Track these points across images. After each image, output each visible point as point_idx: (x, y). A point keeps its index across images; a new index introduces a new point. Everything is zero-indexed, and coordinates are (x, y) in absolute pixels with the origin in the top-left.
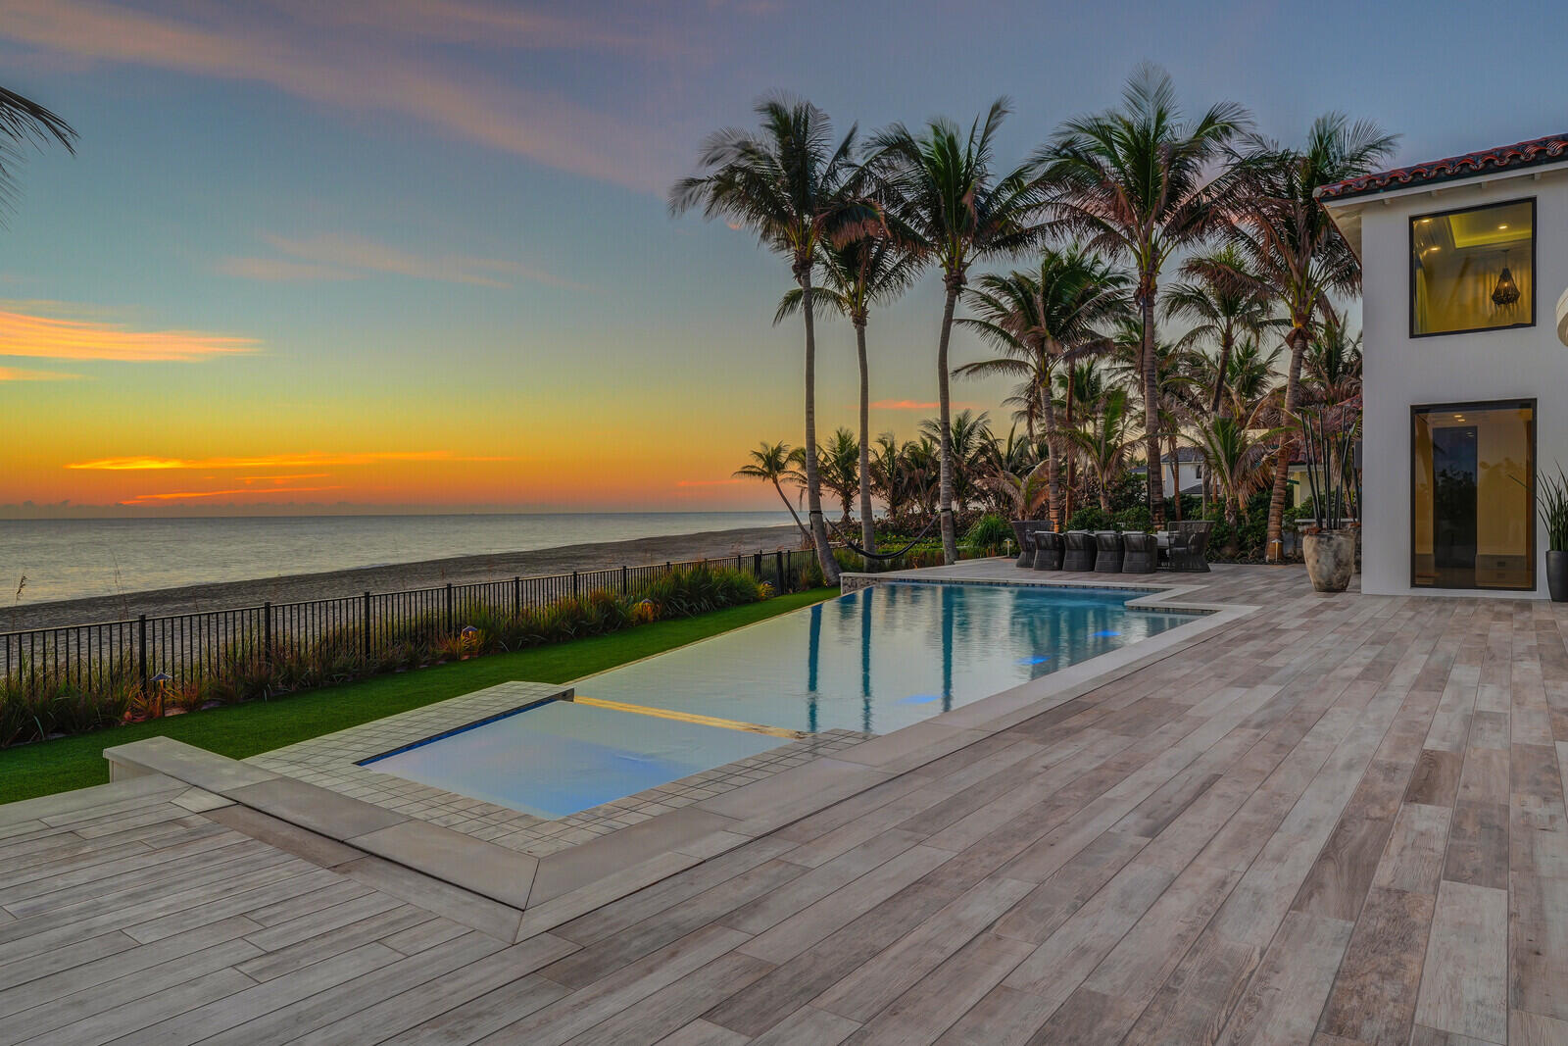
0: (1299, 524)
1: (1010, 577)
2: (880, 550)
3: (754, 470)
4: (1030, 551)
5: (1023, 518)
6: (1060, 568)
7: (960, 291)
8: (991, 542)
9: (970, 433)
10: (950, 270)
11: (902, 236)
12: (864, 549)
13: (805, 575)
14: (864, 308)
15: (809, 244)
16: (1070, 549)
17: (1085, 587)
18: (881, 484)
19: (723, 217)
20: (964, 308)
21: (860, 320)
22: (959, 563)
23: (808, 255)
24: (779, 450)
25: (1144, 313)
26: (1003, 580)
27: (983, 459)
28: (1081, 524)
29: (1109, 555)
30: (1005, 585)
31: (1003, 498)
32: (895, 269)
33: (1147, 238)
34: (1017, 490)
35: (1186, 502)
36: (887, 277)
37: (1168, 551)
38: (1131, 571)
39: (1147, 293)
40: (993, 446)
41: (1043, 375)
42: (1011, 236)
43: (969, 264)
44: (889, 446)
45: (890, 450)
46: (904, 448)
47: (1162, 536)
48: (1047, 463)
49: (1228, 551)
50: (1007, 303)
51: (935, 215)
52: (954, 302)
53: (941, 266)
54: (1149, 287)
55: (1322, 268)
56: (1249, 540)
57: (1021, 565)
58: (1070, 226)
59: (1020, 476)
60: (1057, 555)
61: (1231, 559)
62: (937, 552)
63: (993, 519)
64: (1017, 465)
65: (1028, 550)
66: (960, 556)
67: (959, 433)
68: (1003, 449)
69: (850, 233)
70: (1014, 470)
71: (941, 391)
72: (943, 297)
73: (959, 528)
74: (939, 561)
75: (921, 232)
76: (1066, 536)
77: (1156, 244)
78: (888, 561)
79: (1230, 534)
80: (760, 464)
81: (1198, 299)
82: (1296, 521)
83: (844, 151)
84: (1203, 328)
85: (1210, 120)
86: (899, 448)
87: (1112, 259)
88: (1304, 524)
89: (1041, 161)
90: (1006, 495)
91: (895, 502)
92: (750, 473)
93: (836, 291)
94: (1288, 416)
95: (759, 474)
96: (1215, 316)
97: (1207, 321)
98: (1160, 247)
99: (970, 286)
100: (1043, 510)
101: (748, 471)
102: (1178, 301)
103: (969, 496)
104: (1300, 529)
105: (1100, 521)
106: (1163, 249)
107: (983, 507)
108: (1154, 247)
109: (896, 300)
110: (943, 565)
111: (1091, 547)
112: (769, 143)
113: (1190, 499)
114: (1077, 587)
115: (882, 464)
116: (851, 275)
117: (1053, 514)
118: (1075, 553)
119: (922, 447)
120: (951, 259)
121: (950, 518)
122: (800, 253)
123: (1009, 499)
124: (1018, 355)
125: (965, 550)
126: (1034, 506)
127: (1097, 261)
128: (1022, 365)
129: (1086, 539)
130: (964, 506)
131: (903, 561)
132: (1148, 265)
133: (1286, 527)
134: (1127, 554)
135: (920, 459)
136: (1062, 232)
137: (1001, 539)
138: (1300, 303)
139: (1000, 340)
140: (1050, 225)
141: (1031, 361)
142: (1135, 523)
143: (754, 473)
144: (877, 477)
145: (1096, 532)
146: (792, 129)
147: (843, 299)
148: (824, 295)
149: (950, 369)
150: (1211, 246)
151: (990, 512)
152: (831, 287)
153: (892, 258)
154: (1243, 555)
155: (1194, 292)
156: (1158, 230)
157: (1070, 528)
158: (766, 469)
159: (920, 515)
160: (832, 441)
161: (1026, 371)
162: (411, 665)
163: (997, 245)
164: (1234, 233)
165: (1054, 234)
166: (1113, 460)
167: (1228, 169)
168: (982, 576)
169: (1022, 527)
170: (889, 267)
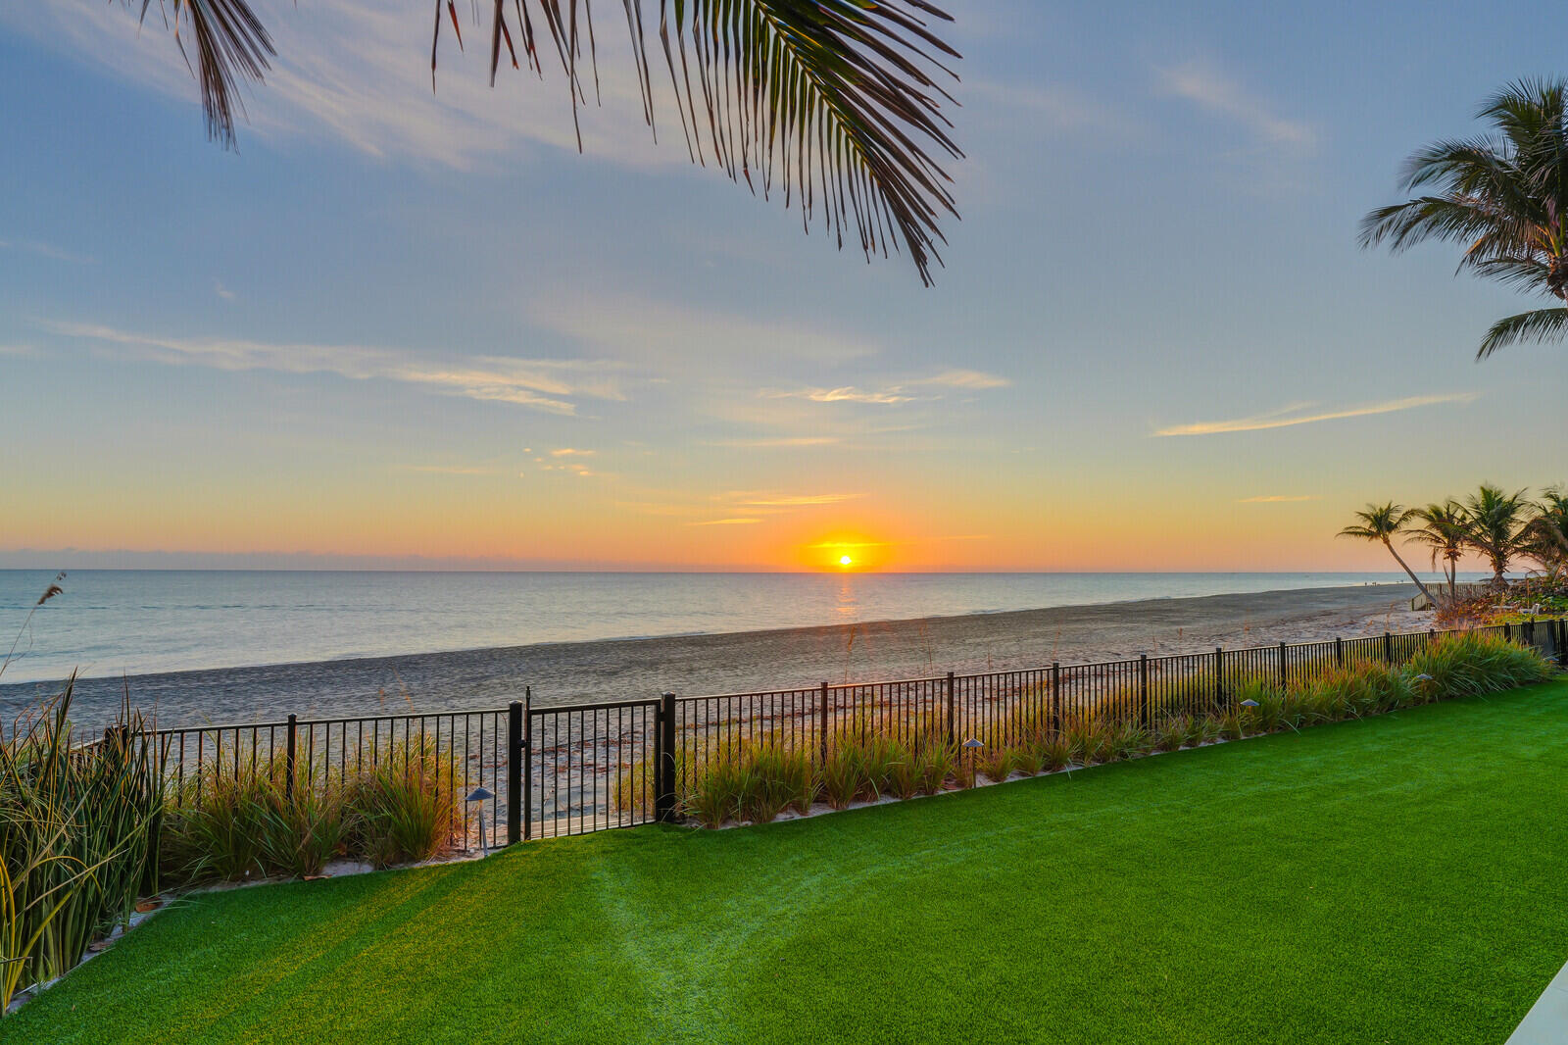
3: (1358, 530)
24: (1389, 510)
80: (1367, 525)
92: (1356, 533)
95: (1366, 534)
101: (1353, 532)
143: (1360, 534)
158: (1374, 530)
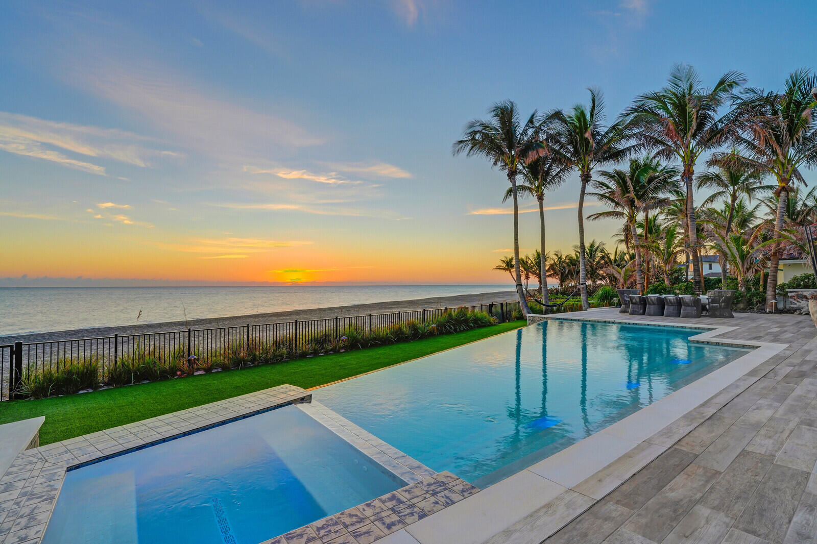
0: (788, 292)
1: (616, 318)
2: (550, 303)
3: (501, 267)
4: (627, 305)
5: (623, 288)
6: (644, 313)
7: (588, 181)
8: (606, 300)
9: (596, 250)
10: (583, 172)
11: (559, 159)
12: (544, 303)
13: (514, 314)
14: (542, 192)
15: (515, 163)
16: (650, 304)
17: (659, 326)
18: (555, 273)
19: (475, 156)
20: (590, 188)
21: (541, 198)
22: (590, 310)
23: (514, 169)
25: (687, 185)
26: (612, 320)
27: (603, 262)
28: (655, 291)
29: (672, 308)
30: (613, 323)
31: (613, 279)
32: (557, 175)
33: (687, 147)
34: (620, 274)
35: (707, 281)
36: (553, 177)
37: (707, 306)
38: (686, 316)
39: (688, 175)
40: (607, 255)
41: (632, 218)
42: (614, 153)
43: (592, 168)
44: (559, 256)
45: (560, 259)
46: (566, 257)
47: (704, 298)
48: (635, 261)
49: (741, 306)
50: (612, 184)
51: (575, 147)
52: (585, 186)
53: (578, 170)
54: (689, 171)
55: (797, 153)
56: (755, 300)
57: (622, 312)
58: (644, 146)
59: (621, 268)
60: (642, 306)
61: (743, 310)
62: (579, 304)
63: (608, 288)
64: (619, 263)
65: (626, 304)
66: (590, 306)
67: (591, 251)
68: (612, 257)
69: (532, 156)
70: (618, 266)
71: (580, 228)
72: (580, 184)
73: (590, 293)
74: (580, 309)
75: (569, 155)
76: (647, 298)
77: (693, 149)
78: (555, 308)
79: (742, 297)
80: (504, 265)
81: (717, 178)
82: (787, 290)
83: (531, 121)
84: (719, 193)
85: (722, 82)
86: (564, 257)
87: (667, 161)
88: (791, 292)
89: (627, 115)
90: (614, 277)
91: (562, 281)
92: (499, 269)
93: (529, 186)
94: (779, 233)
95: (503, 269)
96: (726, 186)
97: (721, 189)
98: (694, 151)
99: (594, 178)
100: (633, 284)
101: (499, 268)
102: (706, 179)
103: (596, 278)
104: (790, 294)
105: (665, 289)
106: (696, 152)
107: (603, 283)
108: (692, 151)
109: (557, 189)
110: (582, 310)
111: (662, 304)
112: (495, 122)
113: (709, 279)
114: (655, 325)
115: (556, 265)
116: (536, 178)
117: (639, 286)
118: (652, 306)
119: (575, 257)
120: (583, 167)
121: (585, 288)
122: (511, 168)
123: (616, 279)
124: (619, 210)
125: (593, 303)
126: (629, 282)
127: (658, 164)
128: (622, 214)
129: (659, 299)
130: (594, 282)
131: (563, 308)
132: (689, 160)
133: (779, 294)
134: (683, 307)
135: (573, 262)
136: (640, 149)
137: (612, 298)
138: (784, 172)
139: (609, 202)
140: (633, 147)
141: (625, 212)
142: (686, 290)
143: (501, 269)
144: (554, 269)
145: (664, 296)
146: (505, 114)
147: (533, 189)
148: (523, 188)
149: (584, 216)
150: (725, 148)
151: (606, 285)
152: (527, 184)
153: (555, 170)
154: (751, 308)
155: (713, 175)
156: (693, 143)
157: (648, 293)
158: (506, 267)
159: (574, 286)
160: (534, 255)
161: (623, 217)
162: (315, 353)
163: (605, 159)
164: (739, 140)
165: (635, 150)
166: (672, 259)
167: (734, 107)
168: (601, 317)
169: (622, 293)
170: (554, 174)
